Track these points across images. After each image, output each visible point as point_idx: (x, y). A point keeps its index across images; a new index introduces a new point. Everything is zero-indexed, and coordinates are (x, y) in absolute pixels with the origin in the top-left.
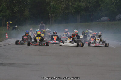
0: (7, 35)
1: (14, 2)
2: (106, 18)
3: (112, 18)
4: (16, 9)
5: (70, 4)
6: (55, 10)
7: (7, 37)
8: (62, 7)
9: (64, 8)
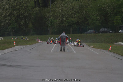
0: (15, 43)
1: (21, 17)
2: (92, 31)
3: (97, 30)
4: (22, 23)
5: (65, 19)
6: (52, 24)
7: (15, 44)
8: (58, 21)
9: (60, 22)
